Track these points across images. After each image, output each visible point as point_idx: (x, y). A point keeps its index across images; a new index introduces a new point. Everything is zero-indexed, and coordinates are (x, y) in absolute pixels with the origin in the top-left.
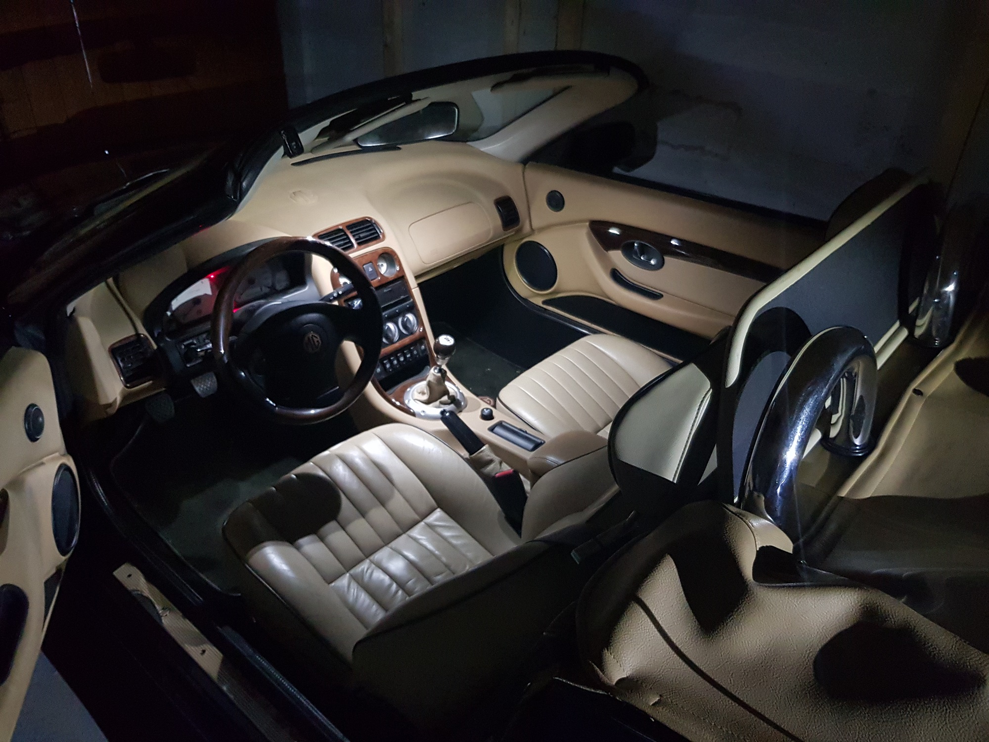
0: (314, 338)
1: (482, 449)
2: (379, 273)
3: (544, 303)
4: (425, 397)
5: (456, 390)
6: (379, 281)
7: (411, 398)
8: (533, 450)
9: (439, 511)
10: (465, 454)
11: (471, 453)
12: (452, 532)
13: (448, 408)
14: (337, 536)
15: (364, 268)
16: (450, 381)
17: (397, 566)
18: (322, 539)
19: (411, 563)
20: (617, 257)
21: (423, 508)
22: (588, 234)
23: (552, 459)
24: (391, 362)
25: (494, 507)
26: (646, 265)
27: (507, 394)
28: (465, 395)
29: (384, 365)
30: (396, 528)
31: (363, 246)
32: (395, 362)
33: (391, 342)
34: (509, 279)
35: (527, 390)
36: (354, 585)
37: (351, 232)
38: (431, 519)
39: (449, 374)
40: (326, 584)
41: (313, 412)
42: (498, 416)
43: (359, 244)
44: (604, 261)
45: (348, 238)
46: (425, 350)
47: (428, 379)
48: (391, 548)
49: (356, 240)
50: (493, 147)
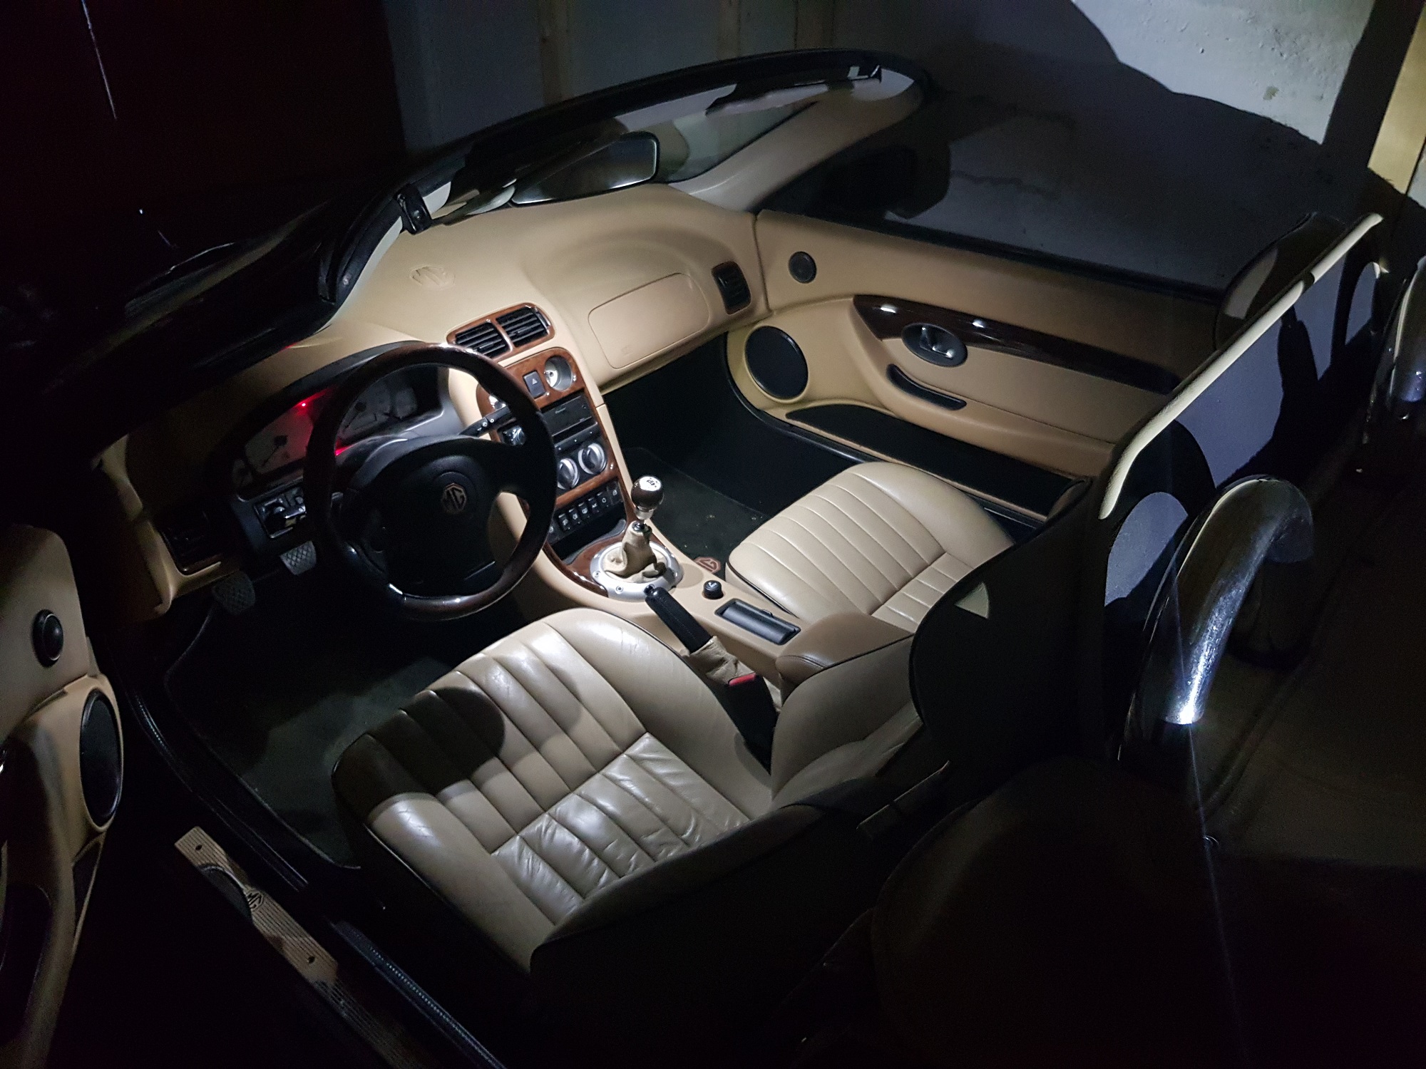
0: (457, 493)
1: (709, 643)
2: (547, 388)
3: (789, 415)
4: (621, 568)
5: (666, 555)
6: (548, 398)
7: (600, 569)
8: (783, 642)
9: (647, 738)
10: (682, 649)
11: (691, 651)
12: (669, 768)
13: (656, 582)
14: (501, 781)
15: (524, 380)
16: (657, 541)
17: (588, 820)
18: (478, 786)
19: (610, 816)
20: (896, 348)
21: (625, 735)
22: (853, 316)
23: (811, 657)
24: (569, 517)
25: (730, 729)
26: (939, 359)
27: (740, 557)
28: (680, 561)
29: (559, 522)
30: (587, 766)
31: (522, 347)
32: (575, 516)
33: (569, 487)
34: (736, 382)
35: (769, 551)
36: (528, 854)
37: (504, 328)
38: (637, 749)
39: (656, 531)
40: (488, 854)
41: (458, 600)
42: (731, 591)
43: (517, 344)
44: (877, 354)
45: (500, 336)
46: (619, 495)
47: (625, 539)
48: (580, 796)
49: (512, 338)
50: (708, 189)
